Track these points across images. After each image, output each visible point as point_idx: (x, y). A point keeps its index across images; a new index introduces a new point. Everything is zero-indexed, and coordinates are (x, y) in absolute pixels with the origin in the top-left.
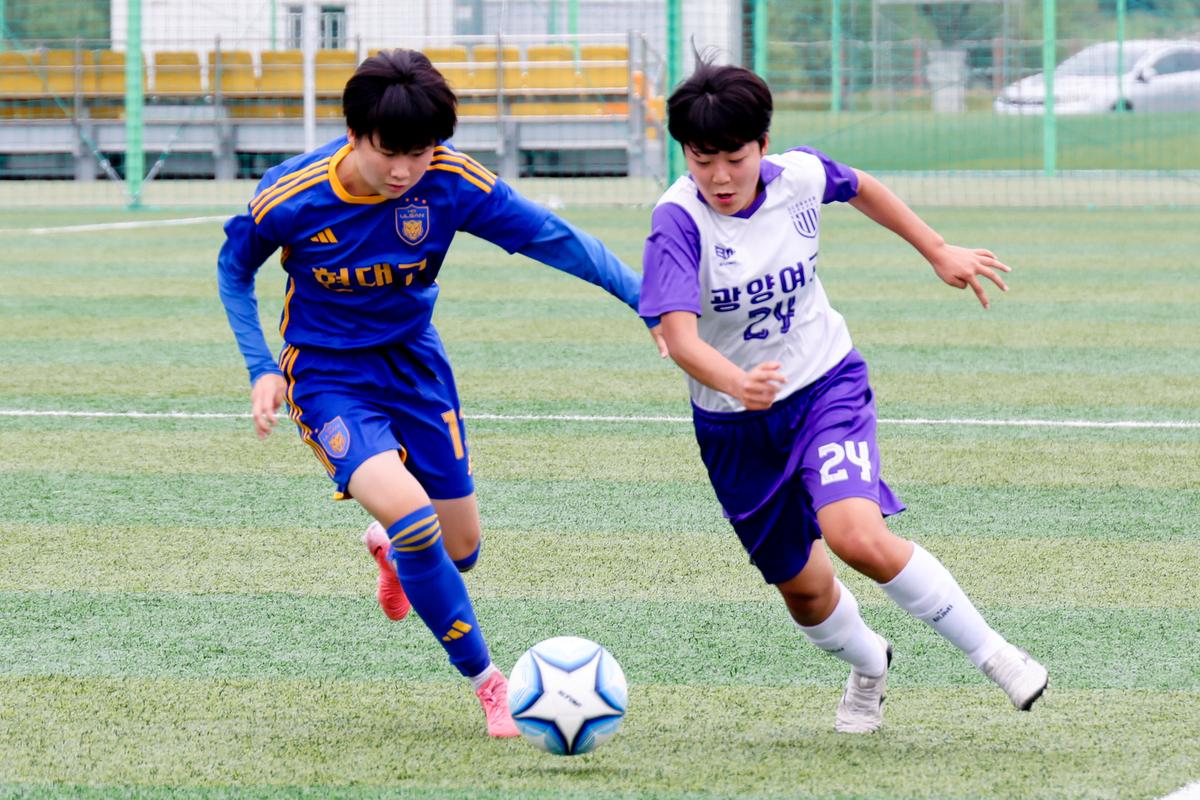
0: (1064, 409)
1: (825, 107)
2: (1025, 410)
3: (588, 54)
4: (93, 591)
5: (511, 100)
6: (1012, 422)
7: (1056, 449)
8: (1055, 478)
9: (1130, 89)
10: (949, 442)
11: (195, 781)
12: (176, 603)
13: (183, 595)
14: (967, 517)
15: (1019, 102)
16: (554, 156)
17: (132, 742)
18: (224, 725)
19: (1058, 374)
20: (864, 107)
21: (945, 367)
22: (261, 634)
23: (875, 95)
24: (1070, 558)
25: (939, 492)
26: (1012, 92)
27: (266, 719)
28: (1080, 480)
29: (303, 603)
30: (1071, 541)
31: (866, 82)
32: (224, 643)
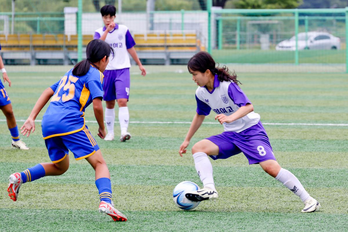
0: (325, 121)
1: (235, 48)
2: (316, 121)
3: (187, 35)
4: (113, 164)
5: (168, 47)
6: (315, 124)
7: (328, 131)
8: (330, 138)
9: (309, 44)
10: (302, 129)
11: (156, 210)
12: (133, 167)
13: (135, 165)
14: (314, 147)
15: (282, 47)
16: (178, 60)
17: (138, 200)
18: (158, 196)
19: (321, 113)
20: (244, 48)
21: (293, 111)
22: (157, 175)
23: (247, 45)
24: (342, 157)
25: (304, 141)
26: (280, 44)
27: (167, 195)
28: (336, 138)
29: (164, 167)
30: (340, 153)
31: (245, 42)
32: (149, 177)
